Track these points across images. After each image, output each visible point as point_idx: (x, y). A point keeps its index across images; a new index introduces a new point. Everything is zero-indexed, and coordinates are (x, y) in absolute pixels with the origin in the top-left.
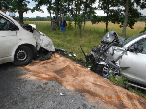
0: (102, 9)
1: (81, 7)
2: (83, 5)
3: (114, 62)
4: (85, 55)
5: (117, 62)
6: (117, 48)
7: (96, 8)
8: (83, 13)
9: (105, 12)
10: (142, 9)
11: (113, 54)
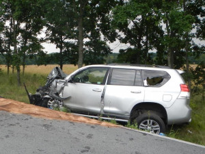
0: (52, 42)
1: (17, 37)
2: (20, 35)
3: (57, 94)
4: (29, 96)
5: (61, 94)
6: (58, 80)
7: (42, 40)
8: (22, 47)
9: (57, 47)
10: (112, 42)
11: (56, 87)
